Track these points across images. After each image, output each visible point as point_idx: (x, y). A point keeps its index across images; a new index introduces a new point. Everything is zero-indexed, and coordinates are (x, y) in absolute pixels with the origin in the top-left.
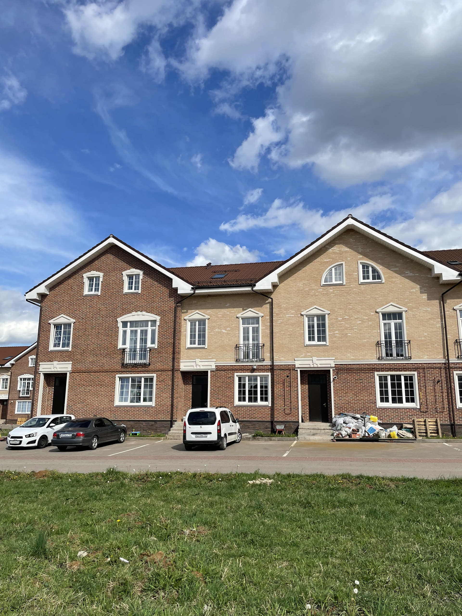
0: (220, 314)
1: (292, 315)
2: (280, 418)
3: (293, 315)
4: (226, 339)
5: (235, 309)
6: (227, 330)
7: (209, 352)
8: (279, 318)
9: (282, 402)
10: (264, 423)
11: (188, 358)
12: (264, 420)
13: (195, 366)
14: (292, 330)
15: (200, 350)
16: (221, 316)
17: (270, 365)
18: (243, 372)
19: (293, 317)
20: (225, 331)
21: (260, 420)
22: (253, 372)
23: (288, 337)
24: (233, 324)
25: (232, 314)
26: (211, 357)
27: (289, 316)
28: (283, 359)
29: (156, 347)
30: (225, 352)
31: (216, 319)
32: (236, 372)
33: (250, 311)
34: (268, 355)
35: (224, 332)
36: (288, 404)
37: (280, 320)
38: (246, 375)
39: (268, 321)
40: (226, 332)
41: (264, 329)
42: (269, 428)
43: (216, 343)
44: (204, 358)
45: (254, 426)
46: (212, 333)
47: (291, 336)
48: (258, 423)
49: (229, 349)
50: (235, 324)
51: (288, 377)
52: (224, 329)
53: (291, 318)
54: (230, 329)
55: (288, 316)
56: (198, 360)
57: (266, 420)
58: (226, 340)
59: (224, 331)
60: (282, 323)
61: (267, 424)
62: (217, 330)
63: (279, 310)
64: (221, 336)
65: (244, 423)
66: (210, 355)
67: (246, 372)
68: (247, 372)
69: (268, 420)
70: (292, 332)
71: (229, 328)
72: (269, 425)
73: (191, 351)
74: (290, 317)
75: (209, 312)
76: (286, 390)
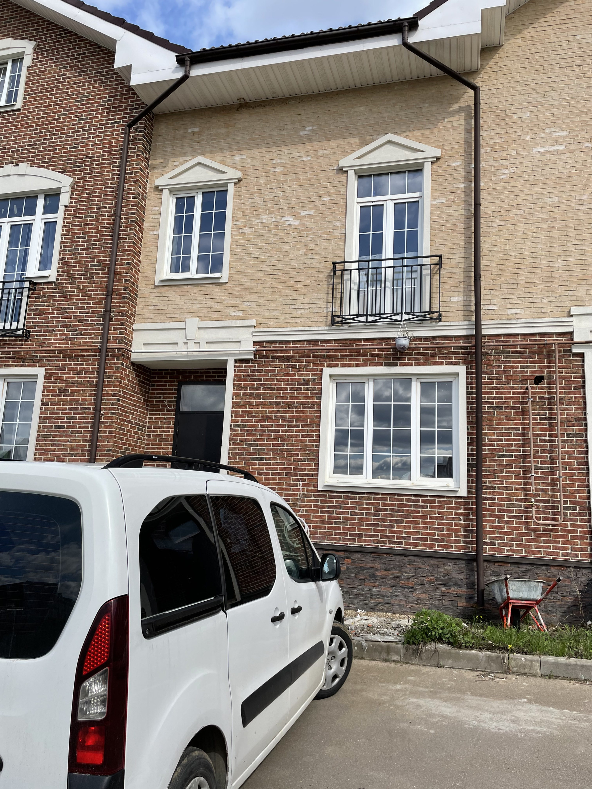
0: (280, 165)
1: (556, 148)
2: (506, 545)
3: (563, 147)
4: (298, 249)
5: (334, 144)
6: (301, 218)
7: (233, 296)
8: (504, 162)
9: (515, 482)
10: (436, 562)
11: (160, 315)
12: (436, 549)
13: (181, 344)
14: (556, 199)
15: (203, 288)
16: (281, 169)
17: (466, 337)
18: (357, 365)
19: (559, 153)
20: (292, 222)
21: (419, 548)
22: (396, 365)
23: (541, 230)
24: (325, 195)
25: (320, 160)
26: (240, 313)
27: (546, 149)
28: (518, 311)
29: (53, 279)
30: (290, 292)
31: (262, 180)
32: (329, 366)
33: (389, 142)
34: (456, 299)
35: (290, 225)
36: (543, 490)
37: (507, 167)
38: (368, 376)
39: (456, 176)
40: (297, 222)
41: (443, 206)
42: (456, 585)
43: (260, 263)
44: (216, 315)
45: (394, 572)
46: (245, 230)
47: (554, 224)
48: (410, 563)
49: (307, 283)
50: (331, 194)
51: (538, 380)
52: (289, 215)
53: (552, 157)
54: (312, 213)
55: (540, 149)
56: (192, 324)
57: (445, 550)
58: (296, 252)
59: (289, 220)
60: (513, 177)
61: (450, 567)
62: (264, 219)
63: (503, 131)
64: (278, 238)
65: (356, 557)
66: (236, 307)
67: (366, 365)
68: (371, 365)
69: (453, 551)
70: (556, 210)
71: (310, 209)
72: (458, 571)
73: (170, 293)
74: (550, 153)
75: (241, 160)
76: (534, 435)
